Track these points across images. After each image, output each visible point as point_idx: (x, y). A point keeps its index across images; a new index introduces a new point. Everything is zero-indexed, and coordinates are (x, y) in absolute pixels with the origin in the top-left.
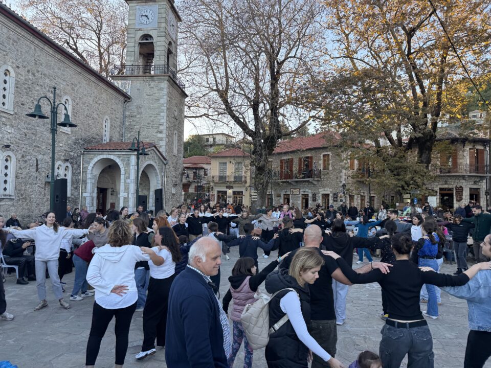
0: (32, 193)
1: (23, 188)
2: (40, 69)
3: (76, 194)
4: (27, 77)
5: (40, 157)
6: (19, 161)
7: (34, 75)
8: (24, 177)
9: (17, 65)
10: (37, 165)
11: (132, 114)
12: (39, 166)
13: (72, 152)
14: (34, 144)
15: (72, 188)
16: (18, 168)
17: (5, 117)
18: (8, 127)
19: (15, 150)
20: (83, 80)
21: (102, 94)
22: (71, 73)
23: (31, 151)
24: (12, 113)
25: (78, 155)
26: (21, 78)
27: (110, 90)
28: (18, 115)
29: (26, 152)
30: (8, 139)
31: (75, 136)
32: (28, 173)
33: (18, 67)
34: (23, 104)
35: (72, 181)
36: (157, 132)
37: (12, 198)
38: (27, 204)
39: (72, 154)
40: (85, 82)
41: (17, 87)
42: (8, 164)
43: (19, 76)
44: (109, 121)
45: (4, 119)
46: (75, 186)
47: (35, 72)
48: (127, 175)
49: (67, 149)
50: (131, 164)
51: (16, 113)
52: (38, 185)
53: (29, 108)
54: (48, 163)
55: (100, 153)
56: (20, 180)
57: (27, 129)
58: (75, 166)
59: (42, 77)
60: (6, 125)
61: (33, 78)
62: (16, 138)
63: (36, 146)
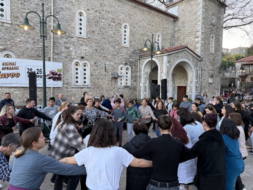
0: (103, 84)
1: (97, 82)
2: (104, 9)
3: (135, 84)
4: (95, 15)
5: (107, 63)
6: (93, 66)
7: (100, 13)
8: (96, 75)
9: (88, 8)
10: (105, 68)
11: (179, 28)
12: (107, 68)
13: (131, 58)
14: (103, 55)
15: (132, 81)
16: (92, 70)
17: (81, 41)
18: (84, 46)
19: (89, 60)
20: (138, 11)
21: (155, 18)
22: (128, 8)
23: (101, 60)
24: (86, 38)
25: (135, 61)
26: (91, 16)
27: (161, 15)
28: (90, 38)
29: (97, 60)
30: (84, 53)
31: (133, 48)
32: (99, 73)
33: (88, 10)
34: (93, 32)
35: (132, 76)
36: (195, 38)
37: (89, 87)
38: (100, 91)
39: (131, 60)
40: (140, 12)
41: (88, 22)
42: (86, 68)
43: (90, 15)
44: (161, 36)
45: (81, 42)
46: (134, 79)
47: (101, 11)
48: (161, 71)
49: (127, 57)
50: (164, 63)
51: (89, 38)
52: (107, 79)
53: (98, 34)
54: (113, 66)
55: (147, 57)
56: (94, 77)
57: (97, 46)
58: (134, 67)
59: (106, 14)
60: (82, 45)
61: (100, 15)
62: (90, 53)
63: (104, 57)
